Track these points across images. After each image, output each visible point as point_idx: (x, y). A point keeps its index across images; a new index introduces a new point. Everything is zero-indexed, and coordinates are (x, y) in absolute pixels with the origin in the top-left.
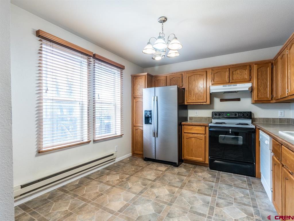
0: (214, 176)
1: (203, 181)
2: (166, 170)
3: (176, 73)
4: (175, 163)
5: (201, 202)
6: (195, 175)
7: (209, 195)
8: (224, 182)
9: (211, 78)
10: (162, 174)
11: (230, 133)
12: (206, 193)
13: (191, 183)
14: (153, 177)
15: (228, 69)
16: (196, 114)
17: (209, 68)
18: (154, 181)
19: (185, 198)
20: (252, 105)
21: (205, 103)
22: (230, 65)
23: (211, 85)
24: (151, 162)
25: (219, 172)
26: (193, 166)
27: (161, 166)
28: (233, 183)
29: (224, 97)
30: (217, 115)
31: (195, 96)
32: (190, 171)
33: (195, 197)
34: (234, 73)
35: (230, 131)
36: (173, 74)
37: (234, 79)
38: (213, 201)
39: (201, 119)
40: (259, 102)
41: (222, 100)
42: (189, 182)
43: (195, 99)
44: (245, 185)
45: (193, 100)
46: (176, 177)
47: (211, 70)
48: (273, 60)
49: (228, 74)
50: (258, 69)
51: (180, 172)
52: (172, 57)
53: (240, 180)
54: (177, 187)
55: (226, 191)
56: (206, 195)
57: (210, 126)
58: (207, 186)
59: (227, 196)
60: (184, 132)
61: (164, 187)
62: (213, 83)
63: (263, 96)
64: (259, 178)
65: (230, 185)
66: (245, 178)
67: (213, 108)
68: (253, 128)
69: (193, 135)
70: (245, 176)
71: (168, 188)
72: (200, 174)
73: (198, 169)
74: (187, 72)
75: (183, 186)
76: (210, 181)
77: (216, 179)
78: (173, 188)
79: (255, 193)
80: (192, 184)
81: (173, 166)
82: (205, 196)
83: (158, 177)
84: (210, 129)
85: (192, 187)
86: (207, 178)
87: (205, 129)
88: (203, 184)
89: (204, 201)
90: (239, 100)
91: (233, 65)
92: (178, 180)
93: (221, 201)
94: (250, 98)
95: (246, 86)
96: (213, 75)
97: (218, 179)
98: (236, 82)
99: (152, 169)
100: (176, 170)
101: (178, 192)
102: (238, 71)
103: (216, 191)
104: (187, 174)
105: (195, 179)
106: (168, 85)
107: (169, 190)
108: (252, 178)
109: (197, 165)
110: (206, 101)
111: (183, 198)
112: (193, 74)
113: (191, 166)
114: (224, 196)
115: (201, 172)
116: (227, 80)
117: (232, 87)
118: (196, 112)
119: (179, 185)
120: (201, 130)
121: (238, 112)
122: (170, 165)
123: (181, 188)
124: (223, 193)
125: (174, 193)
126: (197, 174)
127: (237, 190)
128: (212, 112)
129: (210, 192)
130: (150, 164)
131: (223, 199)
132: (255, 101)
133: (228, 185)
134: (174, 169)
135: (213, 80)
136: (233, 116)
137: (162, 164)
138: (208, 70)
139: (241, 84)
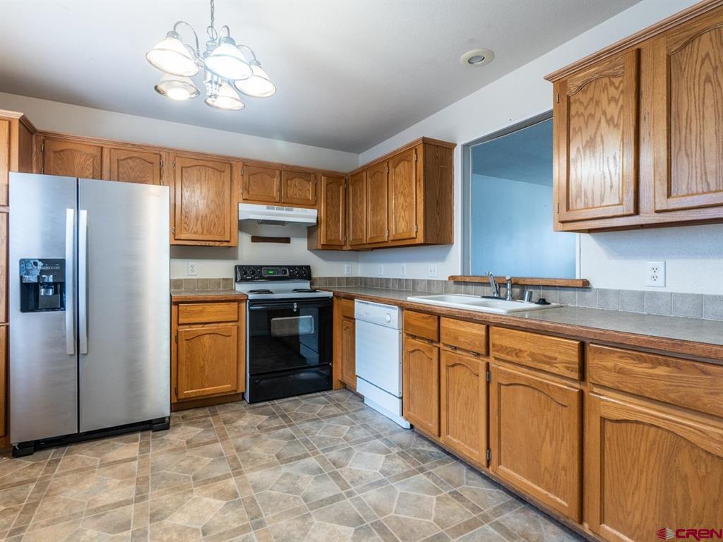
0: (273, 415)
1: (264, 436)
2: (141, 452)
3: (140, 146)
4: (162, 420)
5: (307, 476)
6: (236, 430)
7: (306, 456)
8: (297, 417)
9: (241, 183)
10: (141, 467)
11: (295, 310)
12: (296, 454)
13: (246, 449)
14: (121, 489)
15: (278, 172)
16: (192, 271)
17: (238, 159)
18: (141, 497)
19: (271, 489)
20: (309, 252)
21: (225, 244)
22: (282, 165)
23: (241, 200)
24: (53, 450)
25: (272, 402)
26: (206, 411)
27: (114, 447)
28: (315, 414)
29: (260, 232)
30: (247, 273)
31: (202, 224)
32: (211, 425)
33: (287, 475)
34: (289, 182)
35: (296, 307)
36: (129, 148)
37: (289, 195)
38: (323, 461)
39: (205, 283)
40: (330, 248)
41: (255, 239)
42: (238, 449)
43: (200, 231)
44: (334, 410)
45: (196, 233)
46: (196, 456)
47: (240, 165)
48: (346, 174)
49: (278, 183)
50: (327, 185)
51: (190, 438)
53: (316, 403)
54: (227, 477)
55: (320, 434)
56: (299, 458)
57: (250, 300)
58: (282, 441)
59: (331, 440)
60: (180, 322)
61: (195, 496)
62: (247, 198)
63: (333, 237)
65: (315, 420)
66: (321, 397)
67: (235, 257)
68: (328, 297)
69: (207, 327)
70: (318, 394)
71: (206, 492)
72: (242, 423)
73: (224, 413)
74: (177, 154)
75: (235, 466)
76: (277, 428)
77: (280, 418)
78: (220, 484)
79: (357, 416)
80: (248, 451)
81: (151, 433)
82: (303, 462)
83: (142, 481)
84: (251, 308)
85: (260, 458)
86: (265, 424)
87: (239, 307)
88: (271, 441)
89: (311, 472)
90: (287, 240)
91: (287, 166)
92: (208, 460)
93: (333, 454)
94: (306, 240)
95: (308, 215)
96: (246, 177)
97: (284, 417)
98: (292, 204)
99: (88, 470)
100: (176, 436)
101: (243, 486)
102: (296, 181)
103: (307, 442)
104: (213, 435)
105: (243, 438)
107: (215, 496)
108: (330, 392)
109: (214, 405)
110: (229, 239)
111: (267, 491)
112: (195, 163)
113: (200, 413)
114: (326, 443)
115: (240, 417)
116: (275, 194)
117: (284, 212)
118: (192, 267)
119: (225, 468)
120: (227, 310)
121: (290, 267)
122: (139, 435)
123: (237, 472)
124: (320, 439)
125: (235, 495)
126: (234, 424)
127: (333, 422)
128: (236, 267)
129: (302, 449)
130: (58, 461)
131: (331, 449)
132: (323, 245)
133: (311, 420)
134: (165, 437)
135: (247, 189)
136: (280, 275)
137: (106, 440)
138: (234, 163)
139: (300, 209)
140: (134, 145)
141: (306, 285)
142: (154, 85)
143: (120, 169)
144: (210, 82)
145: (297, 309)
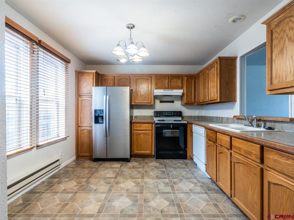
0: (161, 164)
1: (155, 169)
2: (120, 166)
3: (125, 75)
4: (128, 159)
5: (163, 184)
6: (148, 166)
7: (166, 178)
8: (170, 166)
9: (154, 83)
10: (119, 170)
11: (171, 128)
12: (163, 177)
13: (148, 172)
14: (112, 175)
15: (167, 77)
16: (141, 113)
17: (153, 75)
18: (116, 177)
19: (150, 185)
20: (182, 106)
21: (150, 104)
22: (169, 74)
23: (154, 88)
24: (101, 162)
25: (163, 160)
26: (142, 159)
27: (115, 164)
28: (176, 166)
29: (163, 99)
30: (158, 114)
31: (142, 97)
32: (141, 163)
33: (157, 182)
34: (172, 80)
35: (171, 126)
36: (121, 75)
37: (171, 85)
38: (170, 181)
39: (145, 117)
40: (188, 104)
41: (161, 102)
42: (146, 172)
43: (141, 100)
44: (184, 166)
45: (140, 100)
46: (133, 171)
47: (154, 76)
48: (196, 75)
49: (168, 81)
50: (187, 80)
51: (134, 165)
52: (135, 62)
53: (178, 162)
54: (139, 178)
55: (174, 173)
56: (163, 178)
57: (156, 123)
58: (160, 172)
59: (177, 175)
60: (134, 129)
61: (128, 181)
62: (157, 87)
63: (190, 100)
64: (192, 159)
65: (175, 168)
66: (181, 161)
67: (154, 108)
68: (185, 123)
69: (142, 131)
70: (181, 160)
71: (131, 181)
72: (150, 164)
73: (146, 160)
74: (135, 75)
75: (143, 176)
76: (161, 168)
77: (163, 165)
78: (136, 180)
79: (191, 170)
80: (148, 173)
81: (125, 162)
82: (163, 180)
83: (117, 174)
84: (156, 126)
85: (151, 176)
86: (157, 166)
87: (152, 125)
88: (157, 171)
89: (165, 183)
90: (173, 102)
91: (171, 75)
92: (136, 172)
93: (175, 180)
94: (180, 101)
95: (179, 92)
96: (156, 80)
97: (165, 165)
98: (173, 88)
99: (107, 168)
100: (130, 164)
101: (142, 182)
102: (174, 80)
103: (168, 174)
104: (140, 166)
105: (149, 169)
106: (116, 85)
107: (133, 182)
108: (185, 160)
109: (145, 158)
110: (150, 102)
111: (148, 185)
112: (140, 77)
113: (140, 159)
114: (175, 176)
115: (151, 163)
116: (167, 85)
117: (170, 92)
118: (141, 111)
119: (139, 176)
120: (148, 126)
121: (173, 112)
122: (122, 162)
123: (142, 178)
124: (173, 174)
125: (139, 183)
126: (148, 164)
127: (181, 170)
128: (154, 112)
129: (165, 176)
130: (102, 164)
131: (176, 178)
132: (185, 103)
133: (173, 168)
134: (128, 164)
135: (156, 85)
136: (170, 115)
137: (113, 162)
138: (152, 76)
139: (176, 90)
140: (123, 75)
141: (180, 119)
142: (117, 59)
143: (119, 83)
144: (130, 56)
145: (172, 127)
